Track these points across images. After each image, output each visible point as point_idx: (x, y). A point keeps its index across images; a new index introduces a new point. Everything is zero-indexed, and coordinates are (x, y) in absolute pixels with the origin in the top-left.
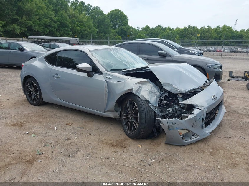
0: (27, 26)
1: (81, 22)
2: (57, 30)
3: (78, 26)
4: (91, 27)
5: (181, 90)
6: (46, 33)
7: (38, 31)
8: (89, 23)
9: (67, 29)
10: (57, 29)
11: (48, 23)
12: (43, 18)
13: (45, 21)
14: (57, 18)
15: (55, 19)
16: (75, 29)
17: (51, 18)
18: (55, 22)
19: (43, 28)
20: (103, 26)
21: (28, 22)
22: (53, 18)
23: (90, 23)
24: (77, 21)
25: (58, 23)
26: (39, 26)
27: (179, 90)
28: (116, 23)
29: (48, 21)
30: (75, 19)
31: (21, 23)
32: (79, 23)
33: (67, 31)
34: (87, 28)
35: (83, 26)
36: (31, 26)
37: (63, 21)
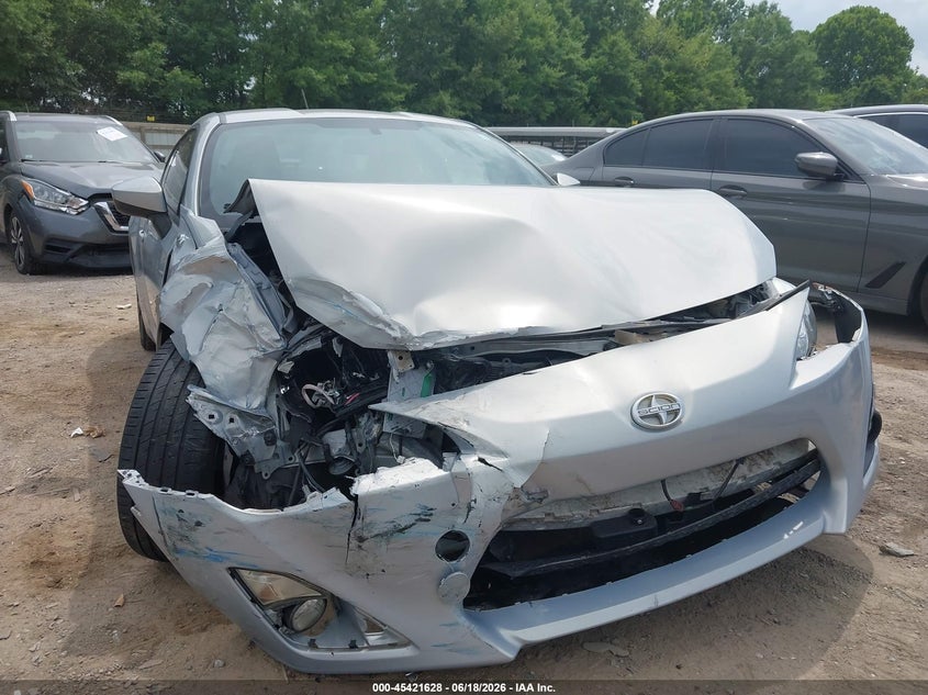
0: (482, 96)
1: (684, 70)
2: (586, 106)
3: (669, 86)
4: (728, 87)
5: (403, 329)
6: (543, 117)
7: (516, 111)
8: (717, 72)
9: (624, 99)
10: (587, 99)
11: (554, 80)
12: (542, 64)
13: (547, 76)
14: (592, 60)
15: (584, 64)
16: (656, 99)
17: (570, 60)
18: (584, 76)
19: (536, 100)
20: (779, 81)
21: (485, 83)
22: (578, 63)
23: (721, 72)
24: (668, 68)
25: (594, 79)
26: (523, 93)
27: (389, 325)
28: (849, 65)
29: (555, 74)
30: (663, 62)
31: (467, 86)
32: (677, 73)
33: (622, 106)
34: (707, 91)
35: (694, 87)
36: (496, 93)
37: (612, 72)
